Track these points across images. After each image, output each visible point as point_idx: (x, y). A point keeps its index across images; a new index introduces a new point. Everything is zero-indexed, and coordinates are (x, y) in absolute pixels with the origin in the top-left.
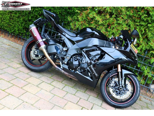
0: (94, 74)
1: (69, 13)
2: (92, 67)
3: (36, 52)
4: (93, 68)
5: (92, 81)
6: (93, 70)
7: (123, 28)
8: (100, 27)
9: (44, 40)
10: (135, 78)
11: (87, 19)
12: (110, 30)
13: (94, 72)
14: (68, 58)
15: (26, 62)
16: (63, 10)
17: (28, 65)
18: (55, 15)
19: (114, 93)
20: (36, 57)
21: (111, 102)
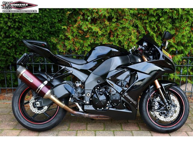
0: (132, 102)
1: (52, 33)
2: (127, 95)
3: (38, 104)
4: (128, 97)
5: (131, 112)
6: (129, 98)
7: (130, 32)
8: (99, 39)
9: (46, 82)
10: (177, 88)
11: (79, 34)
12: (115, 39)
13: (131, 100)
14: (88, 95)
15: (27, 122)
16: (44, 31)
17: (31, 125)
18: (45, 44)
19: (162, 116)
20: (39, 111)
21: (163, 129)
